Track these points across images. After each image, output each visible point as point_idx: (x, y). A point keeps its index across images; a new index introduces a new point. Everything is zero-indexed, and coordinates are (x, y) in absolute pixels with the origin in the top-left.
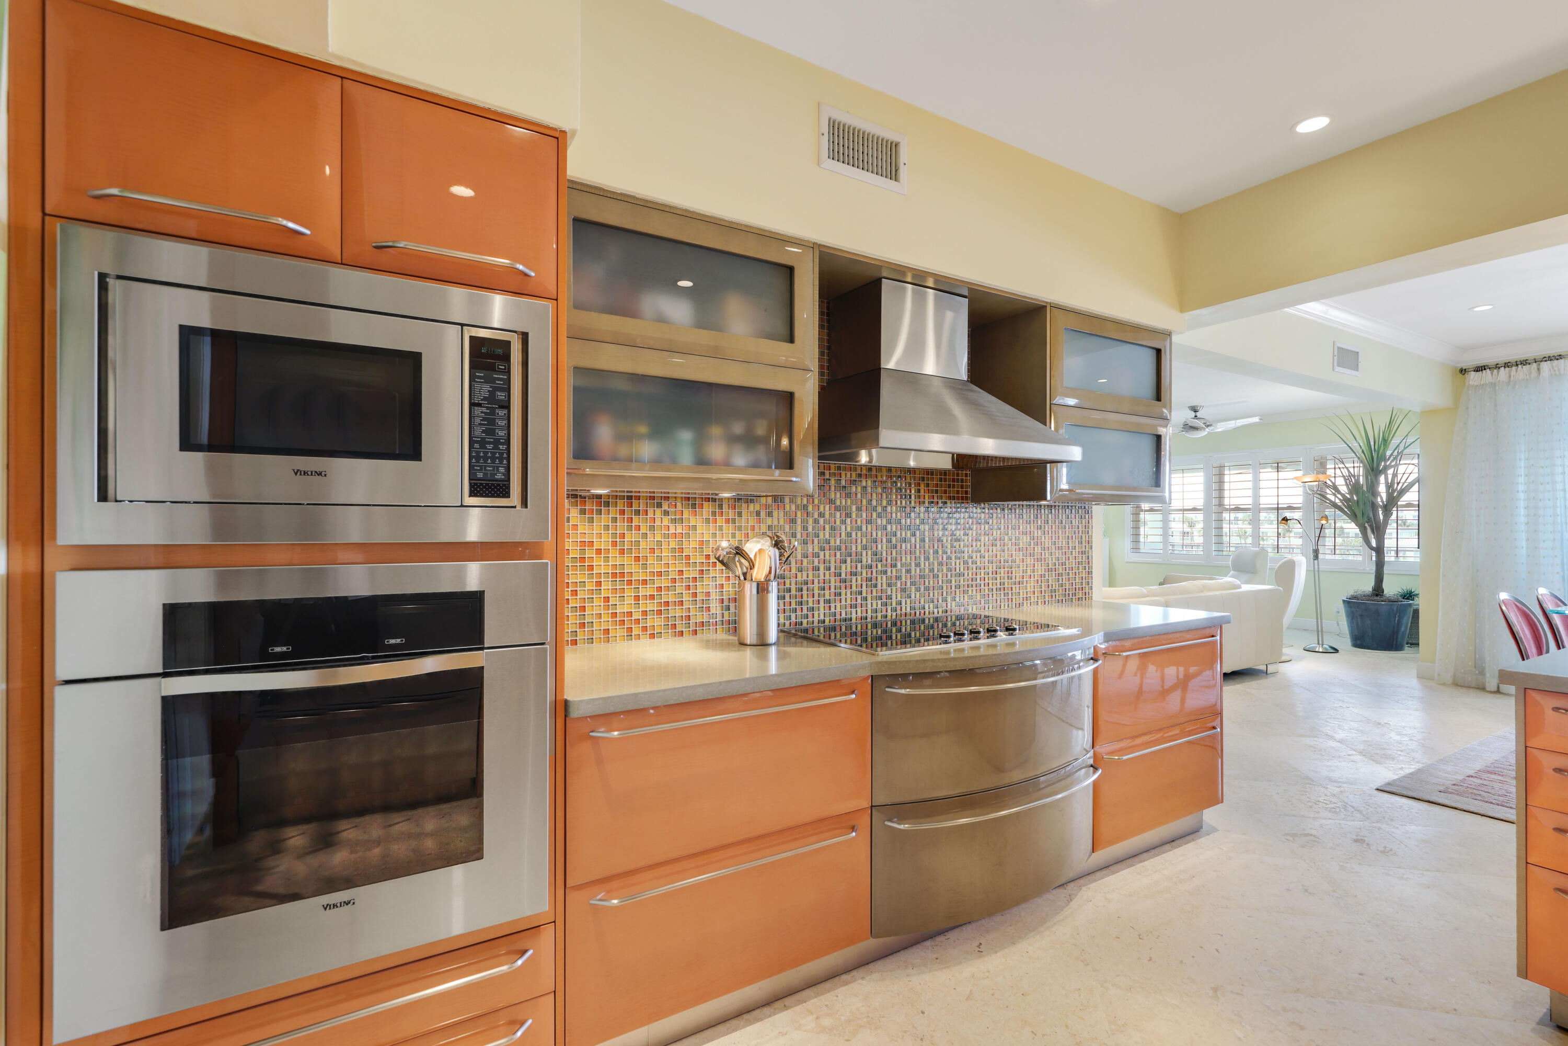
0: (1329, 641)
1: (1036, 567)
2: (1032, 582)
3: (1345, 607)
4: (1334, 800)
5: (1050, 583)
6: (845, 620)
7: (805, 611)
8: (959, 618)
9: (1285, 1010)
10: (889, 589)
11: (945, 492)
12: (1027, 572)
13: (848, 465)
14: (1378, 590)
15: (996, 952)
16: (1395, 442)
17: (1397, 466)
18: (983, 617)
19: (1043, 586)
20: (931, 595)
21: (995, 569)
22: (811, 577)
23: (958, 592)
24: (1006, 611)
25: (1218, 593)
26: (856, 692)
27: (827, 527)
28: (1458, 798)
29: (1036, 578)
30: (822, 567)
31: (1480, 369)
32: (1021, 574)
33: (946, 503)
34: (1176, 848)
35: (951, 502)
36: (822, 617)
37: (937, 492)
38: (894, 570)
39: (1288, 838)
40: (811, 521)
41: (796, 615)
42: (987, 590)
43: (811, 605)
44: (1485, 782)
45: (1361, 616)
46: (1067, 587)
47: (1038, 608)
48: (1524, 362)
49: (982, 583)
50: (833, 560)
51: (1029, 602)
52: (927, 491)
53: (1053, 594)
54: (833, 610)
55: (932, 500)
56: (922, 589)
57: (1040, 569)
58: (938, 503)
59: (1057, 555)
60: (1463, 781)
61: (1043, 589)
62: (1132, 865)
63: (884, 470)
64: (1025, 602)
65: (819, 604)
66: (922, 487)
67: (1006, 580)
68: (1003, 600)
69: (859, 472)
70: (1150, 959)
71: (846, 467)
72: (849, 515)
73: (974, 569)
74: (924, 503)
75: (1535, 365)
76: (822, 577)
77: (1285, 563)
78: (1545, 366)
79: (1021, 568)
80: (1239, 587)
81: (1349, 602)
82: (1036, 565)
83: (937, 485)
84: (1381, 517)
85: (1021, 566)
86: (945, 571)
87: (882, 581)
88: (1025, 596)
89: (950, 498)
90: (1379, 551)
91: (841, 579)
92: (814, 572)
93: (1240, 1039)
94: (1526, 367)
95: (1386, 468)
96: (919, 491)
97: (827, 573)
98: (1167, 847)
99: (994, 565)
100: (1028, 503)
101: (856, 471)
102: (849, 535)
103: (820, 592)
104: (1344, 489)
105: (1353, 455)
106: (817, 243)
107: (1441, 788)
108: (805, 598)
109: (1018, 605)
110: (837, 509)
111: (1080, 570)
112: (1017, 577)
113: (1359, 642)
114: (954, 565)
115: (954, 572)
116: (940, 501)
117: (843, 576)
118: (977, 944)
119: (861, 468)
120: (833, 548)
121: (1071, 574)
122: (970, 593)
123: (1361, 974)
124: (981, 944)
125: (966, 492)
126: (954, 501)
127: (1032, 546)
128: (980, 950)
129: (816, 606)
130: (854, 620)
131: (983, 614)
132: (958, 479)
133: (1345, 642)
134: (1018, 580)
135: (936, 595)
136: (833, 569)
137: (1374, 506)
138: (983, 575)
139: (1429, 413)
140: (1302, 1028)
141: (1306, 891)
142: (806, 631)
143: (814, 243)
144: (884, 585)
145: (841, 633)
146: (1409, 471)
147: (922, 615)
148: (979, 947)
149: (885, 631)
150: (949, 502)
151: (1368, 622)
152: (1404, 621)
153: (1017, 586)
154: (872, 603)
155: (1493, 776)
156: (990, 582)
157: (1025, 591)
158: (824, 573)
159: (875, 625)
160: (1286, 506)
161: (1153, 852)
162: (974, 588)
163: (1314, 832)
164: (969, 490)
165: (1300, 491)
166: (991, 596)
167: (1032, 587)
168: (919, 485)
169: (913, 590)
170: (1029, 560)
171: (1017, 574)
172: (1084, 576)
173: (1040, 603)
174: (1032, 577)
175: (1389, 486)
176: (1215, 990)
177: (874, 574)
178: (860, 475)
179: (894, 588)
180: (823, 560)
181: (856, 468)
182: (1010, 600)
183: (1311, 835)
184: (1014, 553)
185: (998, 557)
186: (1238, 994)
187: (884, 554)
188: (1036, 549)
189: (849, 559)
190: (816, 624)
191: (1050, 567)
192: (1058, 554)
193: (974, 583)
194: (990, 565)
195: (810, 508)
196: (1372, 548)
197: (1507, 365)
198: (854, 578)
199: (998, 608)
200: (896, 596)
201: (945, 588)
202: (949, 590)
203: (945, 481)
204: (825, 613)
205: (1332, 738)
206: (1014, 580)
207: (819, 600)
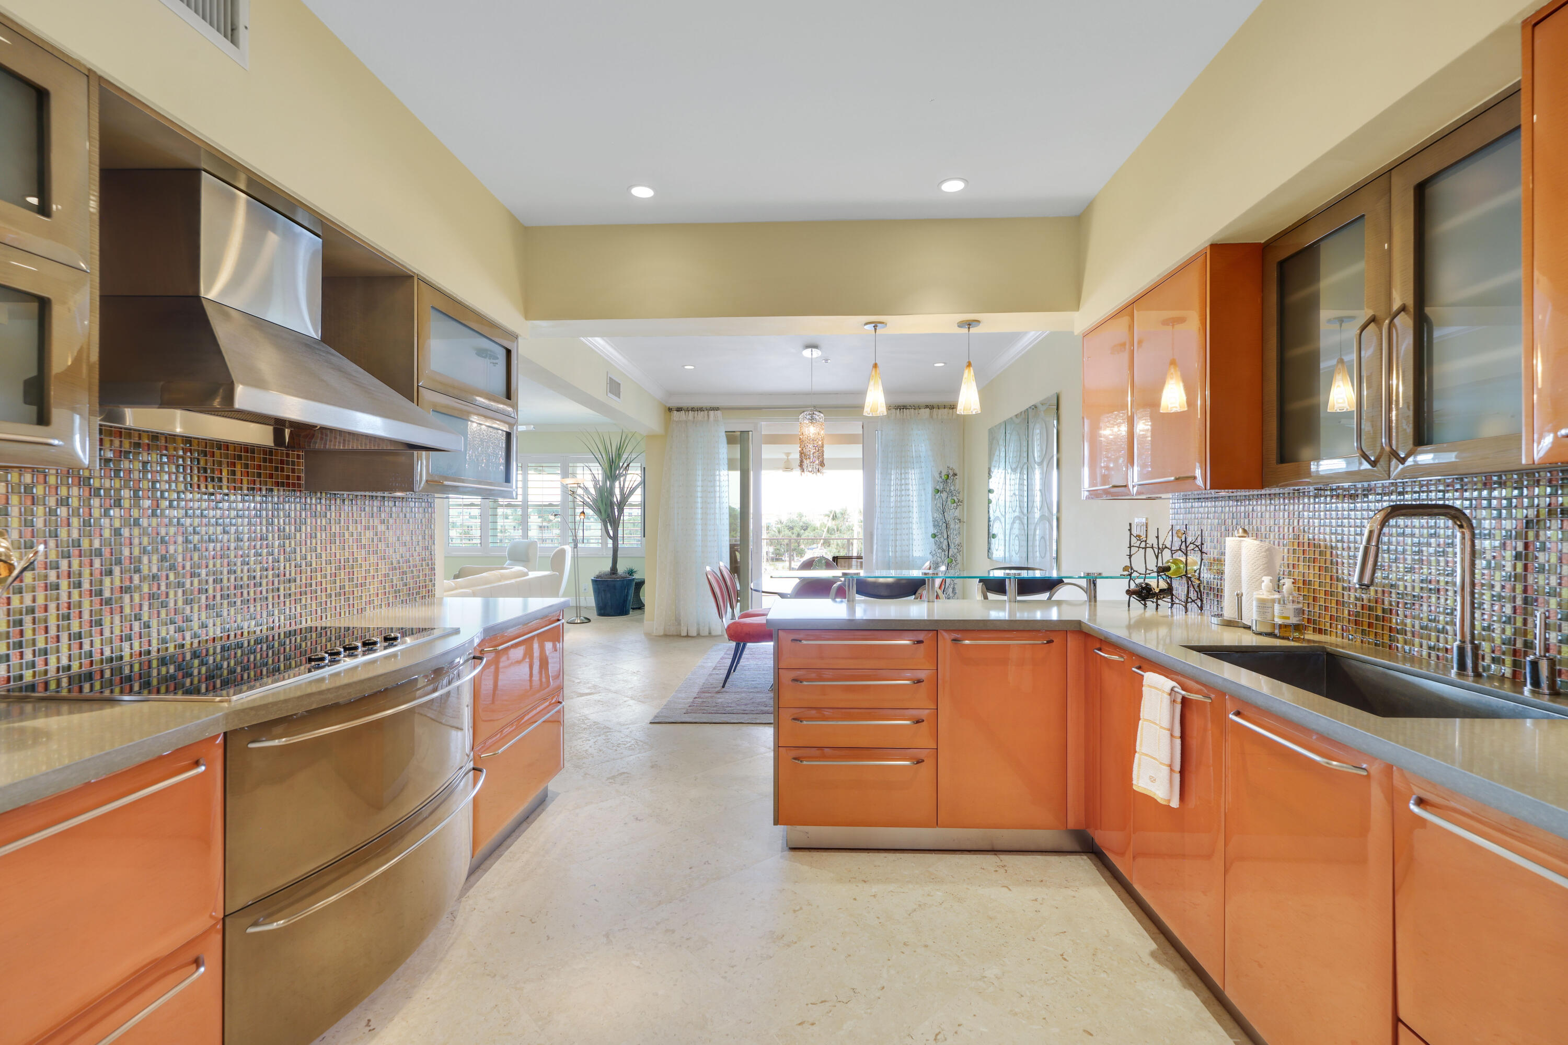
0: (585, 614)
1: (380, 566)
2: (376, 583)
3: (593, 584)
4: (628, 740)
5: (395, 582)
6: (111, 659)
7: (28, 656)
8: (289, 634)
9: (658, 924)
10: (188, 608)
11: (271, 476)
12: (370, 573)
13: (115, 427)
14: (614, 569)
15: (392, 1020)
16: (625, 456)
17: (625, 475)
18: (319, 629)
19: (387, 587)
20: (252, 609)
21: (333, 571)
22: (40, 601)
23: (288, 603)
24: (347, 619)
25: (513, 581)
26: (202, 761)
27: (75, 521)
28: (694, 715)
29: (380, 579)
30: (64, 584)
31: (679, 409)
32: (364, 575)
33: (272, 490)
34: (532, 822)
35: (278, 490)
36: (64, 661)
37: (259, 475)
38: (196, 580)
39: (611, 781)
40: (40, 510)
41: (9, 666)
42: (324, 597)
43: (41, 644)
44: (704, 700)
45: (604, 591)
46: (411, 586)
47: (381, 612)
48: (701, 409)
49: (319, 588)
50: (86, 572)
51: (372, 605)
52: (246, 474)
53: (398, 595)
54: (87, 647)
55: (252, 486)
56: (239, 603)
57: (384, 568)
58: (260, 490)
59: (401, 552)
60: (693, 702)
61: (387, 590)
62: (501, 856)
63: (179, 440)
64: (368, 607)
65: (58, 641)
66: (238, 469)
67: (347, 583)
68: (342, 607)
69: (136, 440)
70: (548, 938)
71: (111, 431)
72: (118, 504)
73: (309, 573)
74: (241, 489)
75: (706, 412)
76: (64, 597)
77: (558, 551)
78: (712, 413)
79: (364, 569)
80: (526, 574)
81: (596, 581)
82: (380, 564)
83: (259, 467)
84: (616, 514)
85: (364, 566)
86: (270, 577)
87: (176, 598)
88: (368, 599)
89: (277, 484)
90: (615, 539)
91: (102, 599)
92: (48, 592)
93: (638, 967)
94: (702, 413)
95: (620, 475)
96: (234, 473)
97: (75, 592)
98: (525, 824)
99: (333, 566)
100: (371, 494)
101: (130, 438)
102: (117, 532)
103: (60, 623)
104: (593, 491)
105: (598, 465)
106: (95, 73)
107: (684, 711)
108: (28, 635)
109: (360, 611)
110: (96, 493)
111: (424, 567)
112: (360, 579)
113: (602, 612)
114: (282, 568)
115: (282, 578)
116: (264, 488)
117: (107, 594)
118: (364, 1023)
119: (140, 434)
120: (88, 554)
121: (415, 572)
122: (303, 602)
123: (690, 868)
124: (369, 1021)
125: (299, 478)
126: (282, 488)
127: (375, 542)
128: (371, 1028)
129: (52, 646)
130: (127, 658)
131: (319, 625)
132: (288, 461)
133: (593, 614)
134: (360, 581)
135: (259, 608)
136: (86, 586)
137: (612, 504)
138: (319, 579)
139: (651, 437)
140: (673, 931)
141: (637, 819)
142: (32, 687)
143: (90, 70)
144: (180, 603)
145: (102, 682)
146: (633, 480)
147: (238, 636)
148: (368, 1025)
149: (179, 668)
150: (275, 489)
151: (609, 595)
152: (630, 592)
153: (360, 589)
154: (158, 630)
155: (706, 695)
156: (328, 587)
157: (368, 594)
158: (70, 593)
159: (163, 662)
160: (547, 503)
161: (514, 835)
162: (309, 596)
163: (624, 770)
164: (303, 475)
165: (559, 491)
166: (329, 603)
167: (376, 589)
168: (234, 465)
169: (225, 605)
170: (372, 559)
171: (359, 575)
172: (427, 573)
173: (383, 606)
174: (376, 577)
175: (622, 489)
176: (607, 936)
177: (163, 588)
178: (137, 445)
179: (196, 607)
180: (66, 574)
181: (130, 433)
182: (351, 606)
183: (624, 773)
184: (355, 550)
185: (338, 556)
186: (624, 929)
187: (180, 559)
188: (379, 546)
189: (117, 570)
190: (52, 673)
191: (395, 565)
192: (402, 550)
193: (308, 589)
194: (328, 567)
195: (39, 491)
196: (610, 537)
197: (693, 409)
198: (127, 597)
199: (338, 617)
200: (198, 615)
201: (270, 599)
202: (276, 601)
203: (271, 461)
204: (70, 655)
205: (609, 691)
206: (355, 582)
207: (58, 637)
